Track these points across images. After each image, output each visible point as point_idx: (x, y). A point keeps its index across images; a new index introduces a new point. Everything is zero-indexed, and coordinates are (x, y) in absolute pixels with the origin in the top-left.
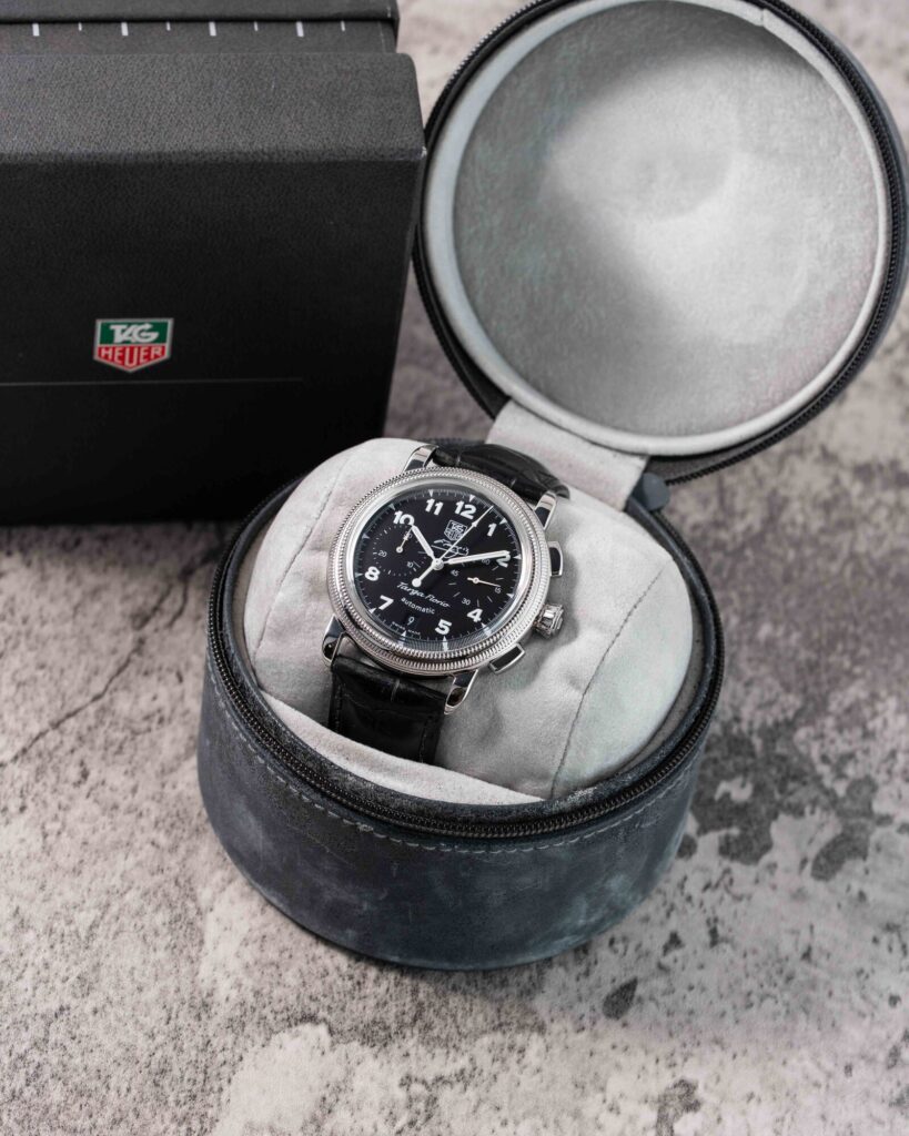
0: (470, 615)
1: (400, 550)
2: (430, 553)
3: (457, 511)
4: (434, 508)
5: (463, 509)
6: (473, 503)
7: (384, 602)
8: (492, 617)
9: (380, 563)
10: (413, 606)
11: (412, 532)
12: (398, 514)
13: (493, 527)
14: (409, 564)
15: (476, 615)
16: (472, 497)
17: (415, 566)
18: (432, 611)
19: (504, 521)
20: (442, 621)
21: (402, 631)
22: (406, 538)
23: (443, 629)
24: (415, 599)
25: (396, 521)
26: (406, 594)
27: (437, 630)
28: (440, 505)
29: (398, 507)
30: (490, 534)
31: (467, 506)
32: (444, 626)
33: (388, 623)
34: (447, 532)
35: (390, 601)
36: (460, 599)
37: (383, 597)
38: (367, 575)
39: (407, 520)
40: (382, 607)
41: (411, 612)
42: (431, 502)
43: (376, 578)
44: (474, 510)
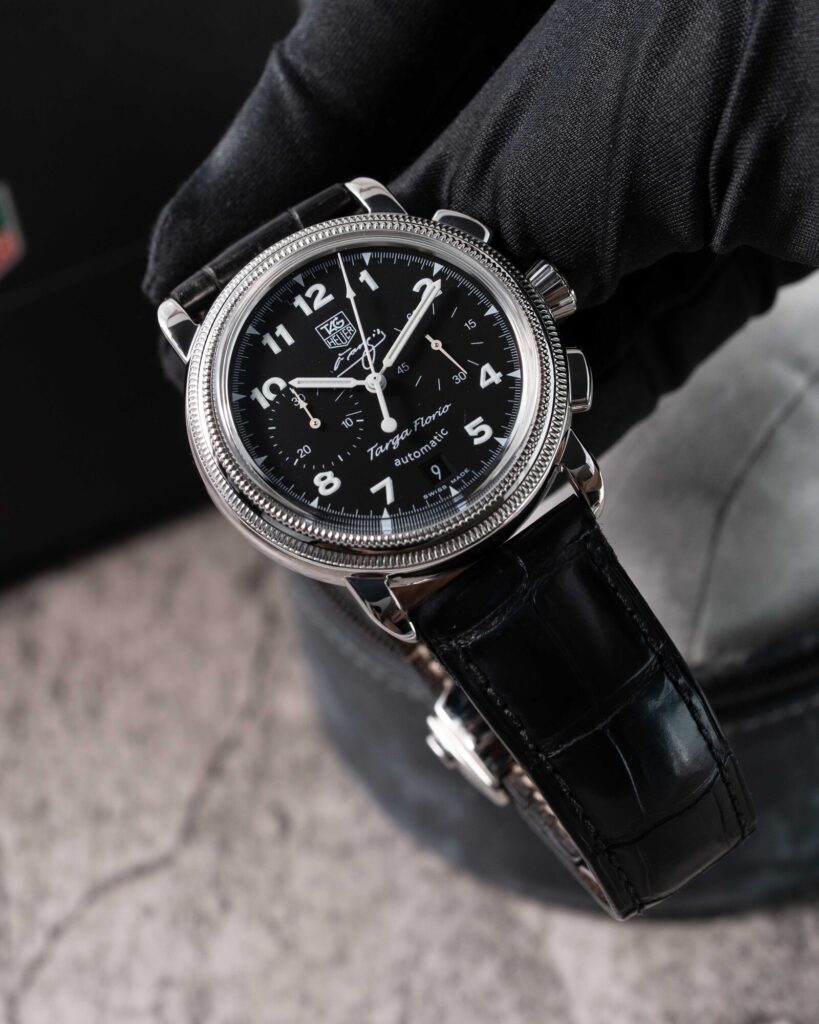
0: (484, 384)
1: (315, 423)
2: (352, 383)
3: (307, 311)
4: (280, 341)
5: (310, 302)
6: (309, 283)
7: (383, 491)
8: (508, 355)
9: (319, 462)
10: (417, 454)
11: (299, 391)
12: (256, 393)
13: (364, 276)
14: (345, 423)
15: (490, 376)
16: (299, 279)
17: (352, 417)
18: (444, 433)
19: (367, 257)
20: (468, 428)
21: (448, 492)
22: (303, 405)
23: (482, 434)
24: (407, 446)
25: (265, 405)
26: (391, 454)
27: (477, 441)
28: (281, 331)
29: (246, 390)
30: (373, 286)
31: (309, 294)
32: (478, 430)
33: (421, 503)
34: (331, 343)
35: (387, 483)
36: (449, 383)
37: (374, 489)
38: (323, 491)
39: (274, 388)
40: (390, 498)
41: (424, 464)
42: (269, 341)
43: (337, 483)
44: (321, 288)
